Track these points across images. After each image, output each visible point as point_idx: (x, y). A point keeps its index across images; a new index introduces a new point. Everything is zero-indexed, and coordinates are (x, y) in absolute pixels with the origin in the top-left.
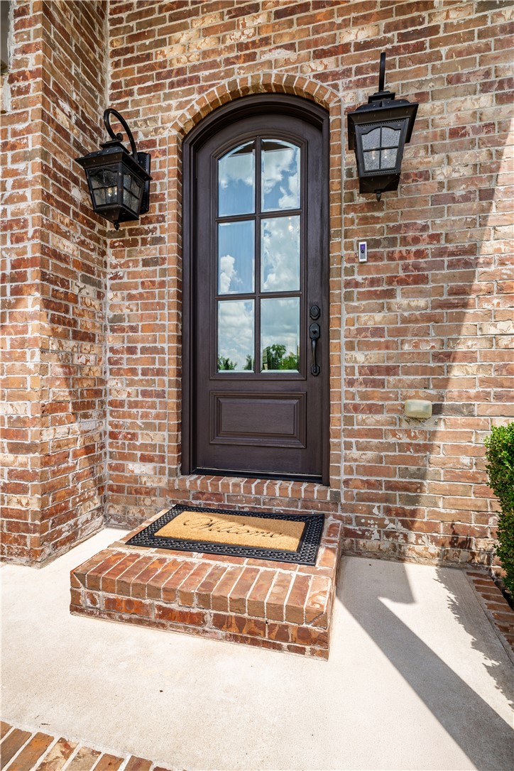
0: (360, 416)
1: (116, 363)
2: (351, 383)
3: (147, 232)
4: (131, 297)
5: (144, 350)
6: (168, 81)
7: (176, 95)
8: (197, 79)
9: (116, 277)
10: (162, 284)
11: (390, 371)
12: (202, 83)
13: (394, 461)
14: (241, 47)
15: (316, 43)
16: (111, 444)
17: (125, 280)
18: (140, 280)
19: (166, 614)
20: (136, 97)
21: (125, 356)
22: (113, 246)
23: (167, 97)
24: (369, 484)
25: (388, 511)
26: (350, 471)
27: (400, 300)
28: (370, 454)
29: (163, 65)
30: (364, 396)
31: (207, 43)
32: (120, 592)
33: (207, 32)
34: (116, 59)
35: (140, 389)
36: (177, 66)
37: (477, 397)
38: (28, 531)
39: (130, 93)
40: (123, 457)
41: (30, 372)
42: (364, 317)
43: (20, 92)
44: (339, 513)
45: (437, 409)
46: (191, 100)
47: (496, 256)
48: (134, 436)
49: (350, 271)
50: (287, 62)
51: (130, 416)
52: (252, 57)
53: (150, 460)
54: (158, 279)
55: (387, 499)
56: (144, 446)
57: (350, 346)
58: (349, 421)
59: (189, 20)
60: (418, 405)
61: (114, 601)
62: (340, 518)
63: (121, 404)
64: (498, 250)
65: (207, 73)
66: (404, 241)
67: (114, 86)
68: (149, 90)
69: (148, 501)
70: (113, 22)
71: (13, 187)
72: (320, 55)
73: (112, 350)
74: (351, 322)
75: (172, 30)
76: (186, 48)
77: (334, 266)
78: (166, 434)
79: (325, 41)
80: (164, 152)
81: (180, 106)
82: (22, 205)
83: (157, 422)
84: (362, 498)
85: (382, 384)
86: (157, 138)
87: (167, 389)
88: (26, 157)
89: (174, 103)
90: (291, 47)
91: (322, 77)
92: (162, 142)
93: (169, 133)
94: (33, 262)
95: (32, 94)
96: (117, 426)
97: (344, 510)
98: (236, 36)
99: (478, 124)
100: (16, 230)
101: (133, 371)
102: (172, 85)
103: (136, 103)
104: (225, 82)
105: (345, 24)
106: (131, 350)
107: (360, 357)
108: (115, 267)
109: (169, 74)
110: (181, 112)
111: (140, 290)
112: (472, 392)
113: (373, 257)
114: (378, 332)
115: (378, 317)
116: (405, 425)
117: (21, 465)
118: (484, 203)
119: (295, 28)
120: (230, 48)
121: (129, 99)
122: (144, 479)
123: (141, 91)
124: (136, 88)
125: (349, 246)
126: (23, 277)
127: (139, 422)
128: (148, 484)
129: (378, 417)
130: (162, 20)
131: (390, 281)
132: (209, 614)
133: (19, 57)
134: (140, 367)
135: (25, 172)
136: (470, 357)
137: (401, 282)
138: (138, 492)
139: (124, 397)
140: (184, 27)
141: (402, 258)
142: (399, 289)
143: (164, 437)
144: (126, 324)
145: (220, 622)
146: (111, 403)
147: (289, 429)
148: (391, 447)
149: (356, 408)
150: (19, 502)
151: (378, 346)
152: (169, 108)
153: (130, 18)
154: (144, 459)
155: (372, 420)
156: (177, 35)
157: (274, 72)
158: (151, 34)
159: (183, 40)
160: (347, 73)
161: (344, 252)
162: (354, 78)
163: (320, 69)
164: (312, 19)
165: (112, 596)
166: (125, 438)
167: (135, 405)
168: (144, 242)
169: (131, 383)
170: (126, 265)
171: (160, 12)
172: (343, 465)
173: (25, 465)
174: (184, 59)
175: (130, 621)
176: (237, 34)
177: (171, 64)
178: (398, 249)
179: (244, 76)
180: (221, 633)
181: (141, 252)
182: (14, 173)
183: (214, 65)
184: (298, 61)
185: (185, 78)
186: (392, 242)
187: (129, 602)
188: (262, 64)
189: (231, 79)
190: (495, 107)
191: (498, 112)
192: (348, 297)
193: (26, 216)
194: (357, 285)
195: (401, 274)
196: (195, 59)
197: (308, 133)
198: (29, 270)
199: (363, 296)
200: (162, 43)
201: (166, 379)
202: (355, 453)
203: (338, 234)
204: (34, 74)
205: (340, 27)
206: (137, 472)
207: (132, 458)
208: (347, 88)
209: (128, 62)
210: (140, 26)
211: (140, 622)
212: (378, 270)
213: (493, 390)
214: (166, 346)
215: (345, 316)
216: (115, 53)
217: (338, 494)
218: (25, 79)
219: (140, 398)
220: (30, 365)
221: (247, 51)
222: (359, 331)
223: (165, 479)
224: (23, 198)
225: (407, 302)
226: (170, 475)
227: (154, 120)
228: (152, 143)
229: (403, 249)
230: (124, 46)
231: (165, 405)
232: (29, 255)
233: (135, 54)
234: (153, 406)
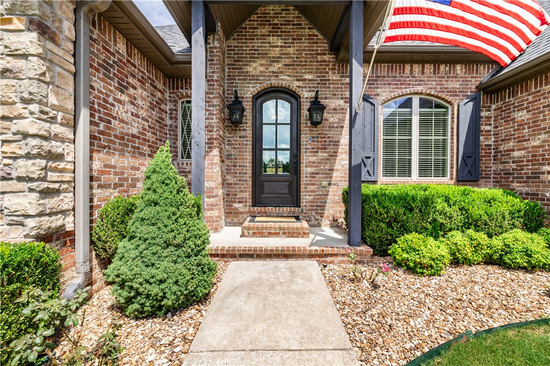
0: (309, 187)
1: (229, 170)
2: (306, 177)
3: (241, 127)
4: (234, 148)
5: (239, 166)
6: (249, 78)
7: (251, 83)
8: (259, 80)
9: (229, 141)
10: (246, 145)
11: (317, 174)
12: (260, 81)
13: (318, 199)
14: (274, 72)
15: (297, 76)
16: (227, 198)
17: (233, 142)
18: (238, 143)
19: (270, 233)
20: (237, 81)
21: (233, 168)
22: (228, 130)
23: (248, 83)
24: (311, 206)
25: (317, 213)
26: (306, 202)
27: (320, 154)
28: (312, 197)
29: (247, 72)
30: (310, 181)
31: (262, 69)
32: (257, 230)
33: (262, 65)
34: (229, 67)
35: (238, 179)
36: (252, 74)
37: (339, 181)
38: (214, 222)
39: (235, 80)
40: (232, 202)
41: (215, 173)
42: (310, 158)
43: (211, 85)
44: (303, 215)
45: (330, 184)
46: (257, 86)
47: (344, 144)
48: (236, 195)
49: (306, 145)
50: (288, 80)
51: (234, 188)
52: (277, 76)
53: (242, 202)
54: (245, 143)
55: (316, 210)
56: (240, 198)
57: (306, 166)
58: (306, 188)
59: (256, 60)
60: (325, 183)
61: (255, 232)
62: (303, 216)
63: (231, 184)
64: (344, 142)
65: (262, 78)
66: (321, 138)
67: (228, 76)
68: (241, 80)
69: (241, 216)
70: (228, 54)
71: (209, 115)
72: (298, 80)
73: (227, 165)
74: (306, 159)
75: (250, 62)
76: (255, 69)
77: (302, 143)
78: (248, 194)
79: (299, 76)
80: (247, 101)
81: (253, 87)
82: (212, 121)
83: (244, 190)
84: (309, 210)
85: (315, 177)
86: (245, 96)
87: (248, 179)
88: (213, 106)
89: (251, 86)
90: (289, 76)
91: (299, 87)
92: (246, 98)
93: (249, 95)
94: (216, 139)
95: (215, 87)
96: (229, 191)
97: (304, 214)
98: (271, 69)
99: (340, 108)
100: (210, 128)
101: (236, 173)
102: (250, 80)
103: (236, 83)
104: (268, 82)
105: (305, 73)
106: (235, 166)
107: (309, 170)
108: (229, 137)
109: (249, 76)
110: (253, 89)
111: (238, 146)
112: (338, 179)
113: (313, 141)
114: (314, 163)
115: (314, 158)
116: (321, 189)
117: (212, 202)
118: (341, 129)
119: (290, 70)
120: (270, 72)
121: (234, 81)
122: (239, 209)
123: (239, 79)
124: (237, 78)
125: (306, 138)
126: (212, 143)
127: (238, 190)
128: (241, 210)
129: (314, 187)
130: (247, 58)
131: (317, 148)
132: (281, 232)
133: (211, 74)
134: (238, 172)
135: (213, 111)
136: (338, 170)
137: (320, 149)
138: (237, 213)
139: (232, 181)
140: (254, 62)
141: (321, 142)
142: (320, 151)
143: (247, 195)
144: (233, 157)
145: (284, 233)
146: (227, 184)
147: (287, 191)
148: (317, 195)
149: (308, 184)
150: (211, 214)
151: (314, 166)
152: (249, 87)
153: (234, 54)
154: (239, 202)
155: (312, 188)
156: (252, 64)
157: (284, 82)
158: (242, 61)
159: (254, 66)
160: (306, 87)
161: (305, 139)
162: (308, 89)
163: (298, 85)
164: (296, 69)
165: (254, 231)
166: (232, 195)
167: (237, 184)
168: (240, 130)
169: (235, 177)
170: (233, 137)
171: (246, 55)
172: (304, 201)
173: (213, 202)
174: (254, 72)
175: (259, 237)
176: (272, 68)
177: (250, 73)
178: (320, 139)
179: (274, 82)
180: (284, 236)
181: (239, 133)
182: (209, 110)
183: (264, 76)
184: (292, 80)
185: (255, 78)
186: (318, 137)
187: (259, 232)
188: (281, 79)
189: (270, 82)
190: (344, 104)
191: (344, 105)
192: (306, 152)
193: (213, 124)
194: (308, 149)
195: (320, 147)
196: (258, 73)
197: (293, 100)
198: (215, 141)
199: (310, 152)
200: (247, 65)
201: (248, 176)
202: (307, 197)
203: (303, 134)
204: (217, 81)
205: (304, 73)
206: (237, 206)
207: (235, 202)
208: (306, 92)
209: (234, 69)
210: (238, 57)
211: (262, 237)
212: (314, 145)
213: (343, 179)
214: (248, 165)
215: (305, 158)
216: (228, 65)
217: (303, 209)
218: (213, 81)
219: (238, 182)
220: (215, 171)
221: (276, 74)
222: (309, 162)
223: (247, 208)
224: (213, 119)
225: (322, 155)
226: (249, 207)
227: (244, 90)
228: (243, 98)
229: (321, 140)
230: (232, 63)
231: (247, 184)
232: (215, 137)
233: (236, 67)
234: (243, 184)
